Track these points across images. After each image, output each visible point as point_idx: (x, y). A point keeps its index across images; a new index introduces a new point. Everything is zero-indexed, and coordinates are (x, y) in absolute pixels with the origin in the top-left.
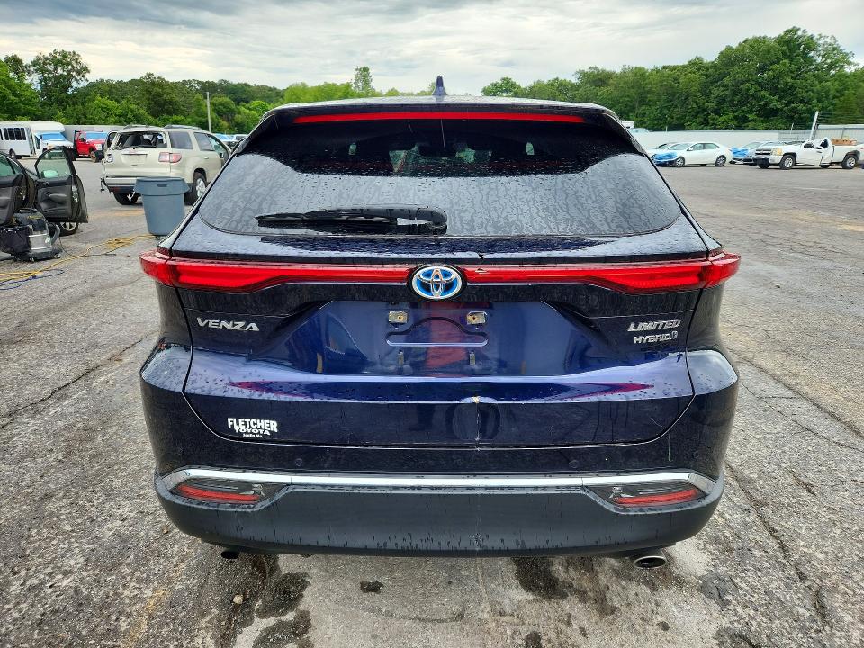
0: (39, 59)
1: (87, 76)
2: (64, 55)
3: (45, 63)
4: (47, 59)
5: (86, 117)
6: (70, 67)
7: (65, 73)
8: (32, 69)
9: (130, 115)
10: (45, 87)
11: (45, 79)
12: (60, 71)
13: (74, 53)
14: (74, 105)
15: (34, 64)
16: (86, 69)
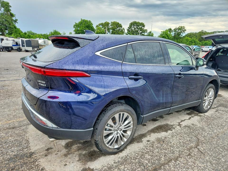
0: (175, 28)
1: (185, 32)
2: (181, 27)
3: (176, 30)
4: (177, 28)
5: (182, 42)
6: (182, 30)
7: (180, 31)
8: (173, 31)
9: (193, 41)
10: (175, 35)
11: (175, 33)
12: (179, 31)
13: (184, 26)
14: (180, 39)
15: (174, 30)
16: (185, 30)
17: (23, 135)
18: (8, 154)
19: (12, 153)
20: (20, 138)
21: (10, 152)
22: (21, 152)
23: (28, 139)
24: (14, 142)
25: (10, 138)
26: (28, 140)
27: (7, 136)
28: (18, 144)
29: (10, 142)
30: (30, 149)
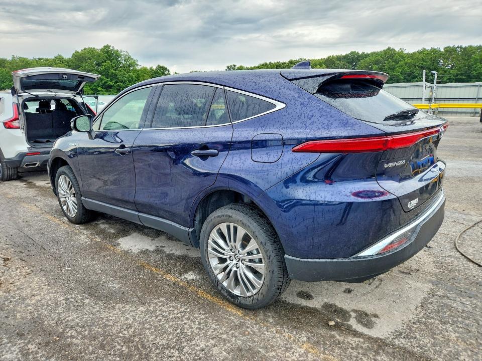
17: (421, 323)
18: (474, 306)
19: (465, 303)
20: (433, 321)
21: (469, 306)
22: (448, 295)
23: (419, 309)
24: (450, 320)
25: (453, 336)
26: (422, 306)
27: (456, 347)
28: (445, 310)
29: (457, 327)
30: (432, 290)
